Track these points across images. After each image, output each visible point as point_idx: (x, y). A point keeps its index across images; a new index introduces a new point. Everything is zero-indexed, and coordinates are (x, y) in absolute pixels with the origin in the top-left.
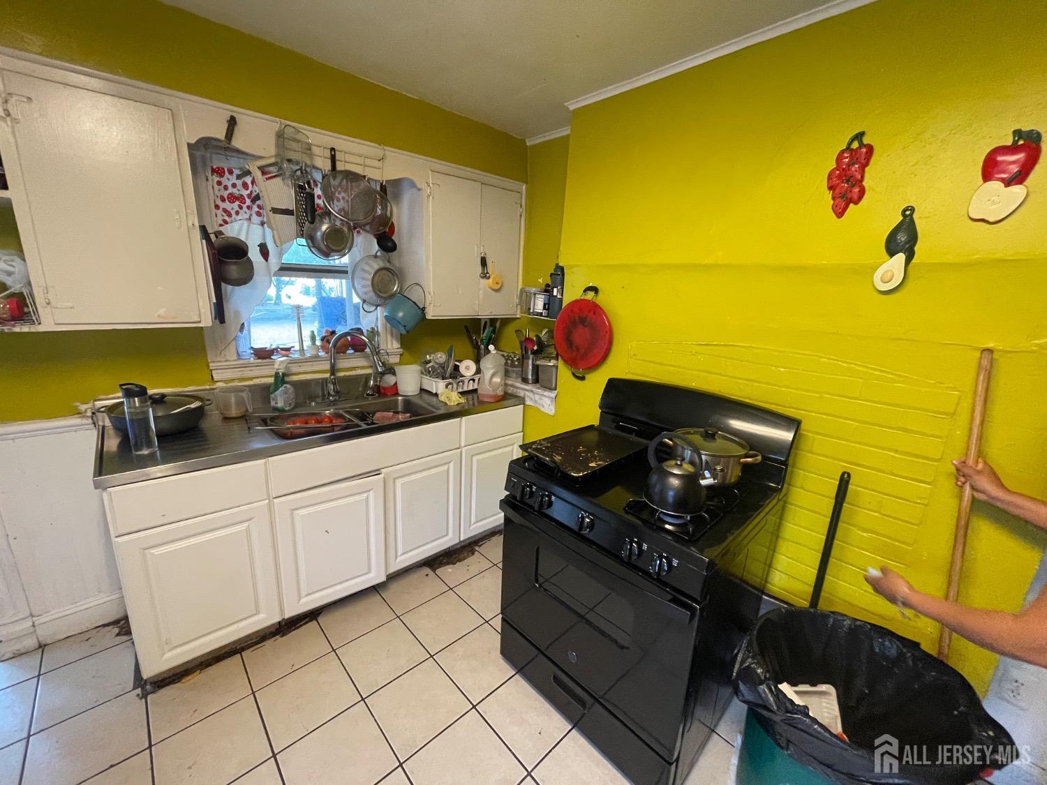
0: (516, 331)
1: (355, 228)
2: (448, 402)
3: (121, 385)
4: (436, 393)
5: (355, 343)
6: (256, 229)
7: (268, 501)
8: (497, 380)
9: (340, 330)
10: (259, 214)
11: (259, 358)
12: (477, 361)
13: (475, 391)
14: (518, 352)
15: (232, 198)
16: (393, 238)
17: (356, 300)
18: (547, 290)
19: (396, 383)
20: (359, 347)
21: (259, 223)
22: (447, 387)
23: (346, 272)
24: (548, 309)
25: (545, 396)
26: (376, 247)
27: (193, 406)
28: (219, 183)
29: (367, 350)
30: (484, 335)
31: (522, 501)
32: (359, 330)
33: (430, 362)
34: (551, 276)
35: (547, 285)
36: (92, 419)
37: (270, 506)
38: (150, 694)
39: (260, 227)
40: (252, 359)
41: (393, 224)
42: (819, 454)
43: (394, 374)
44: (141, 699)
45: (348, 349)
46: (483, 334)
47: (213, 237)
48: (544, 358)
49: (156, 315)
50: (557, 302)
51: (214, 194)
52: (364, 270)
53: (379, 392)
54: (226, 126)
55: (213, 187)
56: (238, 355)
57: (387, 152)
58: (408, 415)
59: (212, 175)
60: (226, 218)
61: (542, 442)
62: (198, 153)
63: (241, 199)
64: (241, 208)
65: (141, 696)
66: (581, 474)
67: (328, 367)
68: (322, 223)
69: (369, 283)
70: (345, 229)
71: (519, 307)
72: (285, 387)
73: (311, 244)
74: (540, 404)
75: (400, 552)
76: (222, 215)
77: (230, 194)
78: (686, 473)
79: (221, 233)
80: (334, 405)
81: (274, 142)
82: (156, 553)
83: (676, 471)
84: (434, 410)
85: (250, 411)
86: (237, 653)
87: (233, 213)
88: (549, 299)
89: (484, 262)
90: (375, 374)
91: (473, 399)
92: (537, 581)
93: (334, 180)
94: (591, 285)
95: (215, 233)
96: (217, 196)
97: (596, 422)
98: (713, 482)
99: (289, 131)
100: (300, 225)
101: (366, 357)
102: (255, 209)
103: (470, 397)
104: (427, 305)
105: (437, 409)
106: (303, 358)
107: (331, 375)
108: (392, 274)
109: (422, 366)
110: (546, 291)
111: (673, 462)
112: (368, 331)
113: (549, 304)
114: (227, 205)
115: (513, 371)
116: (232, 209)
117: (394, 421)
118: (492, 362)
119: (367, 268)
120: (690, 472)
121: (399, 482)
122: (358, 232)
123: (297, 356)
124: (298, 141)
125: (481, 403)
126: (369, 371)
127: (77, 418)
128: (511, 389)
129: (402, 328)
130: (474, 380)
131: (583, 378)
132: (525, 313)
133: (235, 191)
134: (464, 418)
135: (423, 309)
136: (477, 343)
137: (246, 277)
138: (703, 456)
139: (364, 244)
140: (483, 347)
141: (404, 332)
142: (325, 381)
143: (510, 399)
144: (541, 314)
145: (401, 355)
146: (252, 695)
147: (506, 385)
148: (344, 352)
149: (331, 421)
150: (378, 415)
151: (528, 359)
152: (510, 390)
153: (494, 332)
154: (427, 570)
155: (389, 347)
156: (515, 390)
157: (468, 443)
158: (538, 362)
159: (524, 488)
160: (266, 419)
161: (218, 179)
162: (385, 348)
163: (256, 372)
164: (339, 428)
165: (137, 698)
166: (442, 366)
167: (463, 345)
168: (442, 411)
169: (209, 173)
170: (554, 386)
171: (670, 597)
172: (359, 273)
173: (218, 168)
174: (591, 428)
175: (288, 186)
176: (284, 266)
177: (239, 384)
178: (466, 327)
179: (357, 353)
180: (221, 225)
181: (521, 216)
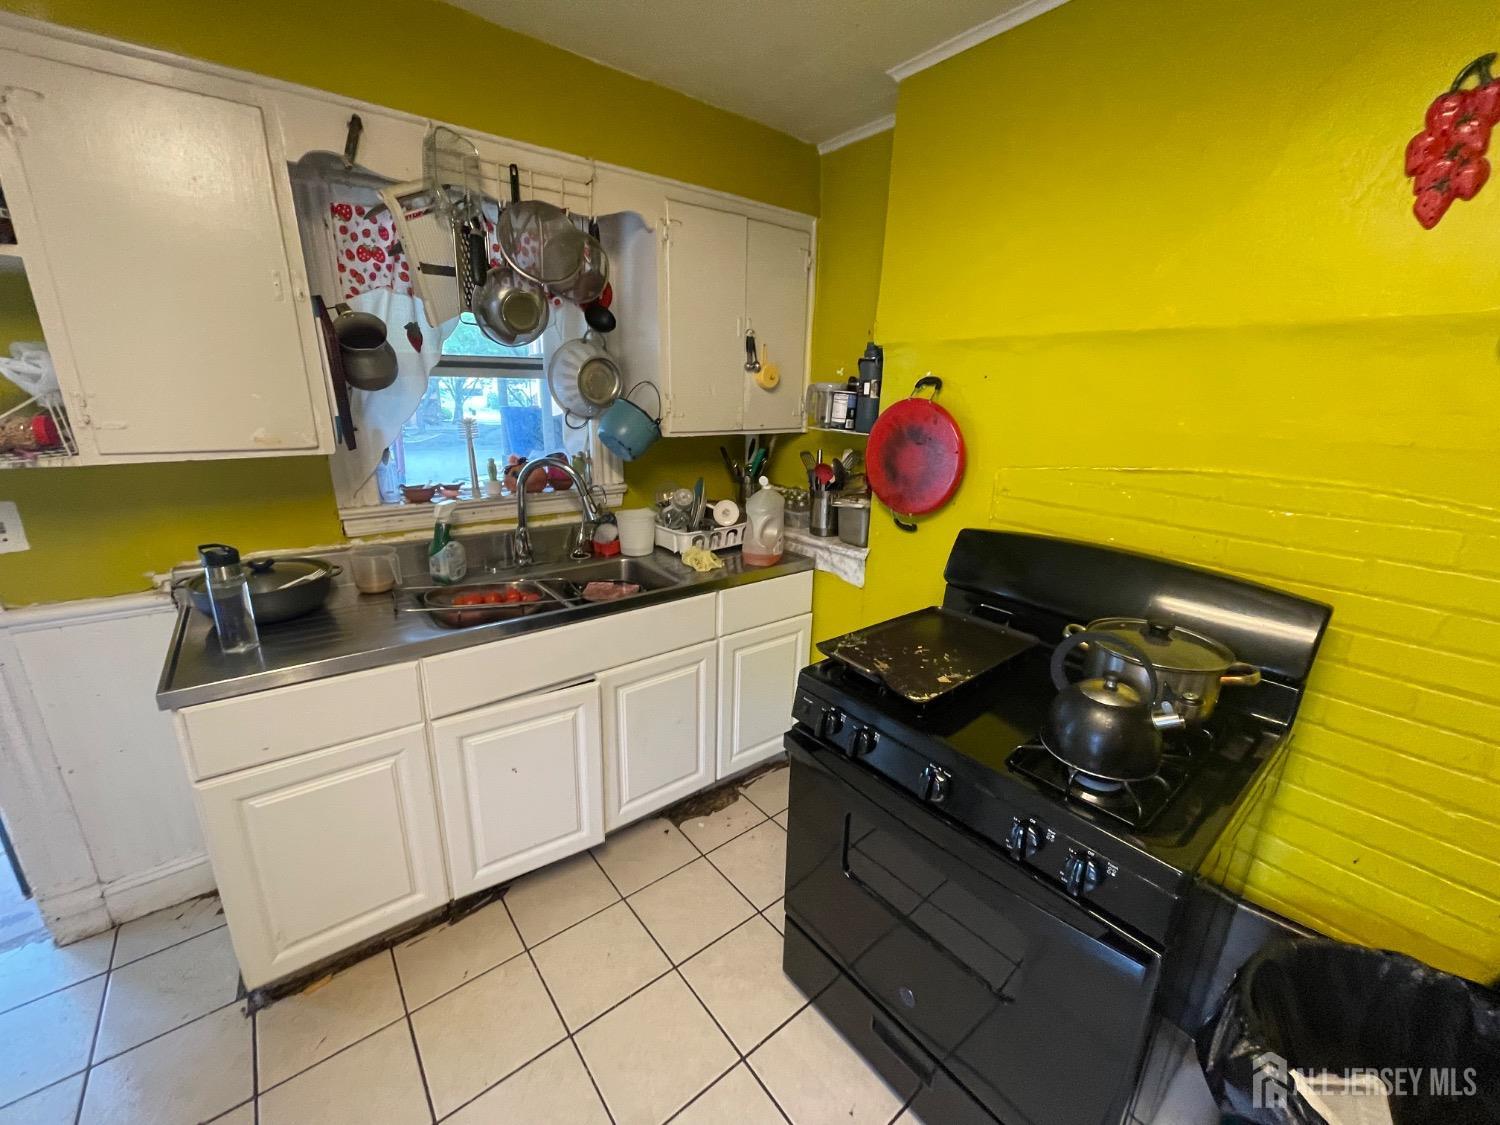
0: (802, 454)
1: (552, 296)
2: (696, 568)
3: (201, 548)
4: (678, 553)
5: (554, 476)
6: (402, 301)
7: (423, 724)
8: (772, 531)
9: (534, 457)
10: (404, 277)
11: (412, 502)
12: (741, 503)
13: (739, 548)
14: (805, 486)
15: (364, 253)
16: (610, 309)
17: (557, 410)
18: (853, 386)
19: (617, 538)
20: (561, 482)
21: (406, 292)
22: (694, 542)
23: (540, 367)
24: (854, 418)
25: (848, 557)
26: (585, 326)
27: (312, 577)
28: (344, 230)
29: (574, 487)
30: (750, 462)
31: (823, 737)
32: (562, 457)
33: (668, 503)
34: (859, 363)
35: (853, 379)
36: (173, 596)
37: (427, 731)
38: (259, 1009)
39: (407, 298)
40: (402, 503)
41: (608, 284)
42: (1359, 666)
43: (614, 523)
44: (247, 1016)
45: (545, 486)
46: (749, 458)
47: (333, 315)
48: (846, 496)
49: (252, 439)
50: (870, 406)
51: (337, 248)
52: (567, 364)
53: (592, 552)
54: (346, 131)
55: (334, 236)
56: (382, 497)
57: (599, 171)
58: (637, 586)
59: (333, 217)
60: (356, 285)
61: (853, 638)
62: (311, 185)
63: (376, 253)
64: (378, 268)
65: (246, 1011)
66: (926, 698)
67: (514, 513)
68: (499, 285)
69: (575, 383)
70: (536, 297)
71: (805, 415)
72: (451, 546)
73: (484, 322)
74: (840, 570)
75: (625, 798)
76: (350, 281)
77: (361, 247)
78: (1126, 705)
79: (345, 307)
80: (525, 572)
81: (421, 158)
82: (257, 806)
83: (1105, 700)
84: (676, 580)
85: (399, 582)
86: (386, 948)
87: (366, 276)
88: (857, 401)
89: (751, 346)
90: (585, 523)
91: (735, 562)
92: (846, 868)
93: (517, 217)
94: (928, 374)
95: (336, 307)
96: (342, 251)
97: (938, 602)
98: (1178, 721)
99: (443, 139)
100: (466, 291)
101: (573, 497)
102: (399, 269)
103: (730, 557)
104: (664, 414)
105: (682, 578)
106: (478, 500)
107: (520, 526)
108: (610, 368)
109: (656, 511)
110: (850, 388)
111: (1100, 683)
112: (574, 457)
113: (855, 410)
114: (357, 265)
115: (797, 518)
116: (365, 270)
117: (614, 598)
118: (764, 504)
119: (572, 359)
120: (1132, 702)
121: (623, 693)
122: (557, 303)
123: (468, 497)
124: (458, 155)
125: (747, 568)
126: (577, 519)
127: (150, 595)
128: (794, 544)
129: (624, 451)
130: (735, 532)
131: (912, 529)
132: (814, 425)
133: (368, 242)
134: (721, 592)
135: (658, 422)
136: (739, 473)
137: (386, 376)
138: (1158, 673)
139: (566, 321)
140: (748, 479)
141: (629, 458)
142: (511, 534)
143: (791, 561)
144: (843, 426)
145: (624, 494)
146: (405, 1020)
147: (786, 538)
148: (540, 491)
149: (521, 599)
150: (591, 586)
151: (821, 497)
152: (793, 547)
153: (766, 455)
154: (667, 824)
155: (607, 481)
156: (800, 547)
157: (729, 631)
158: (838, 503)
159: (826, 715)
160: (423, 595)
161: (342, 223)
162: (600, 483)
163: (409, 523)
164: (531, 609)
165: (241, 1014)
166: (687, 510)
167: (719, 479)
168: (688, 582)
169: (328, 215)
170: (863, 540)
171: (1103, 931)
172: (559, 368)
173: (340, 205)
174: (931, 611)
175: (446, 228)
176: (446, 359)
177: (384, 542)
178: (723, 449)
179: (558, 492)
180: (348, 297)
181: (809, 269)
